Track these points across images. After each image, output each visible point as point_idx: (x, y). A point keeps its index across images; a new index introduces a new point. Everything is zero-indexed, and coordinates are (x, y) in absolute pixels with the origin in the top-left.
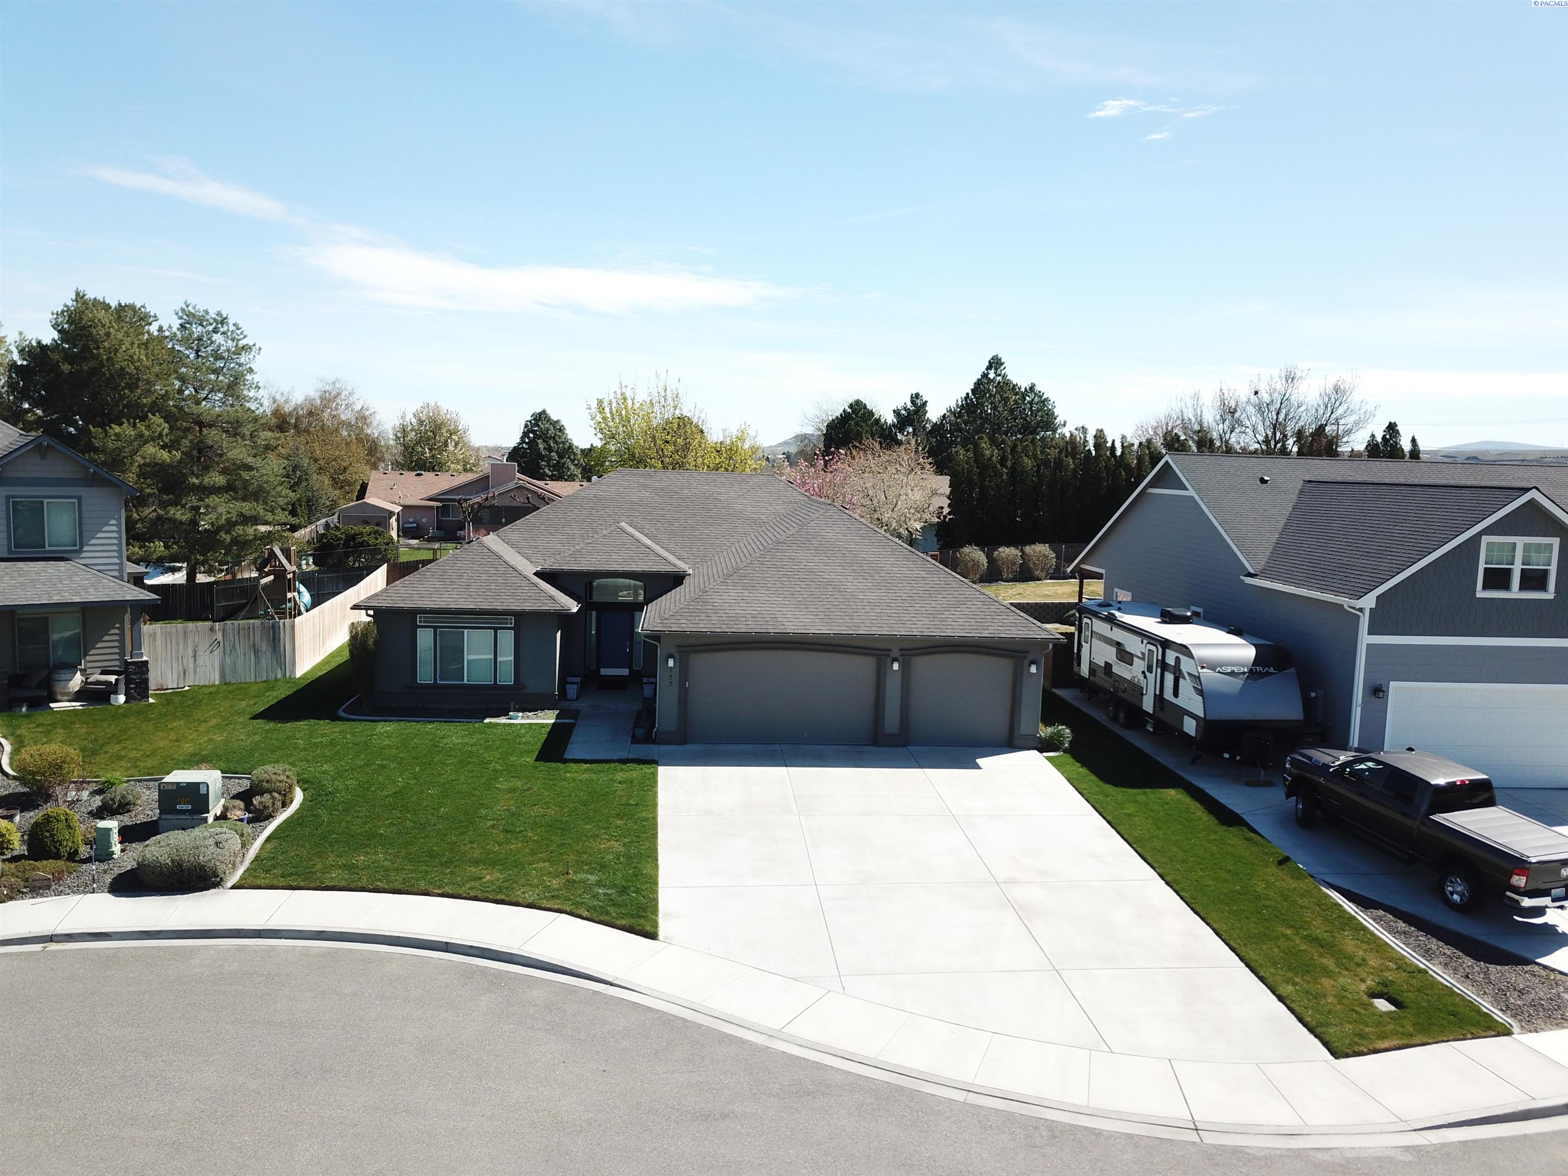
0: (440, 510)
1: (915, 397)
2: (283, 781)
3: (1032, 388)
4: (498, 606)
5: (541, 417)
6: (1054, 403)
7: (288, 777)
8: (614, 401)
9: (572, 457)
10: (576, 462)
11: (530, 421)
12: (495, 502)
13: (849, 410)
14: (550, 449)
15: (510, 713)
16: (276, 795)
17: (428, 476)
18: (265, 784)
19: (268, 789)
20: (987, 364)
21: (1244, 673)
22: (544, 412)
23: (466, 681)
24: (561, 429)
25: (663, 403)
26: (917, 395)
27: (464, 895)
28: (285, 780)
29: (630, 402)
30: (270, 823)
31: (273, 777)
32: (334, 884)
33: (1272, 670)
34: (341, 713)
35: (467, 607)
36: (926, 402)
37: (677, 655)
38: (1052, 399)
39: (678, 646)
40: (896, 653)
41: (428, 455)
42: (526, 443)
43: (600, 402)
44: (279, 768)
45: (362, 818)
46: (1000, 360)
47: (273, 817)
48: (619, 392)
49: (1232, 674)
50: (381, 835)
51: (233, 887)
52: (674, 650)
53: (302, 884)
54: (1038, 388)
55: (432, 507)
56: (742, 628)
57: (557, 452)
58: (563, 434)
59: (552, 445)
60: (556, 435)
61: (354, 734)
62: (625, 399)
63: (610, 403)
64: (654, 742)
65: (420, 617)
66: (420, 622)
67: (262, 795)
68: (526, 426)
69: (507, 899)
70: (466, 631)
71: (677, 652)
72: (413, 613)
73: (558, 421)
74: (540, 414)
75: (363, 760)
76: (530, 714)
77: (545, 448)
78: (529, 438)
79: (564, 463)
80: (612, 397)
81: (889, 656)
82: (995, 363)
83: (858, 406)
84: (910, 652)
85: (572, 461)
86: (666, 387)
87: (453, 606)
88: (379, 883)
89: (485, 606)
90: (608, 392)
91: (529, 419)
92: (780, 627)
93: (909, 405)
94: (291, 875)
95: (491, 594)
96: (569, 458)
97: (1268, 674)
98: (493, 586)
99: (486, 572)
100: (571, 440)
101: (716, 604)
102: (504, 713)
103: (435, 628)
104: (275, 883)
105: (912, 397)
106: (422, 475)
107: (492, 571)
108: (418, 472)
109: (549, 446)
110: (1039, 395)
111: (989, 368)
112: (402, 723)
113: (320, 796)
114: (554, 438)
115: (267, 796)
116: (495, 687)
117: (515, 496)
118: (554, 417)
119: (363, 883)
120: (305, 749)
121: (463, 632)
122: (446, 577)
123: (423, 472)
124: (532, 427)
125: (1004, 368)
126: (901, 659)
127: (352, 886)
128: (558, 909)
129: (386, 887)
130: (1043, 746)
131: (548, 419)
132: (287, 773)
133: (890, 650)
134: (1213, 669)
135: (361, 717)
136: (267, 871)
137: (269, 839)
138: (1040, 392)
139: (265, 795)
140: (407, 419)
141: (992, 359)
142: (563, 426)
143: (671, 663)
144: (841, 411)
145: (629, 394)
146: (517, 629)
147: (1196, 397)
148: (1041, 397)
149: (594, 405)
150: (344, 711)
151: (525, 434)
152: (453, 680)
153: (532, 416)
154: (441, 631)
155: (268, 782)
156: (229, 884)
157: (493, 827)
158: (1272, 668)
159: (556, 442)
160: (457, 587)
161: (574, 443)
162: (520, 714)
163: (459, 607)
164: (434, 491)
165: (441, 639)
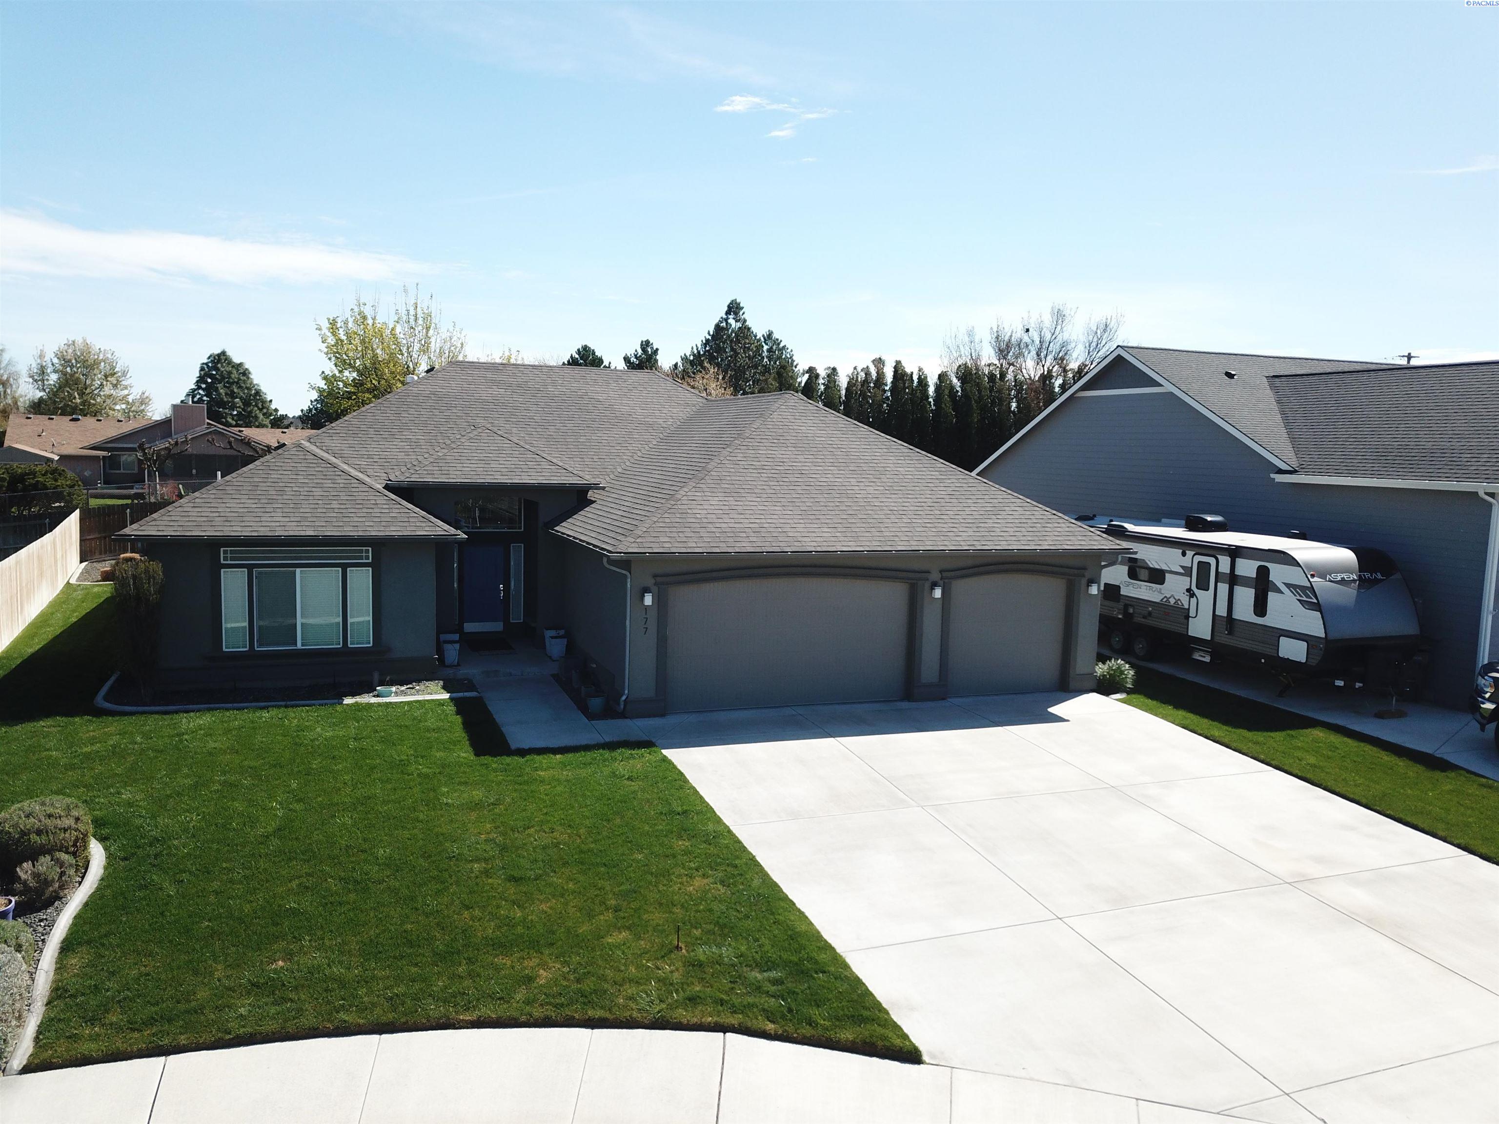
0: (107, 462)
1: (645, 345)
2: (70, 828)
3: (770, 335)
4: (349, 531)
5: (219, 360)
6: (792, 351)
7: (77, 819)
8: (351, 320)
9: (260, 406)
10: (265, 411)
11: (206, 364)
12: (190, 449)
13: (577, 356)
14: (232, 395)
15: (377, 688)
16: (64, 857)
17: (88, 422)
18: (34, 837)
19: (42, 846)
20: (726, 309)
21: (1354, 581)
22: (223, 353)
23: (299, 645)
24: (246, 373)
25: (412, 323)
26: (648, 342)
27: (523, 1018)
28: (74, 826)
29: (370, 322)
30: (59, 911)
31: (48, 822)
32: (250, 1030)
33: (1379, 576)
34: (100, 700)
35: (303, 533)
36: (657, 349)
37: (655, 589)
38: (790, 347)
39: (655, 576)
40: (935, 576)
41: (78, 401)
42: (203, 389)
43: (333, 324)
44: (59, 803)
45: (242, 883)
46: (739, 304)
47: (60, 898)
48: (356, 310)
49: (1342, 582)
50: (294, 912)
51: (27, 1069)
52: (649, 582)
53: (183, 1040)
54: (776, 335)
55: (97, 458)
56: (746, 545)
57: (241, 398)
58: (248, 378)
59: (236, 390)
60: (239, 379)
61: (146, 736)
62: (365, 318)
63: (346, 323)
64: (623, 715)
65: (225, 552)
66: (225, 559)
67: (34, 859)
68: (202, 369)
69: (607, 1015)
70: (298, 570)
71: (655, 584)
72: (213, 545)
73: (241, 364)
74: (219, 355)
75: (187, 776)
76: (403, 688)
77: (226, 394)
78: (206, 383)
79: (251, 412)
80: (348, 314)
81: (928, 580)
82: (734, 308)
83: (587, 351)
84: (952, 574)
85: (261, 410)
86: (416, 304)
87: (280, 532)
88: (343, 1016)
89: (331, 531)
90: (344, 312)
91: (206, 361)
92: (796, 544)
93: (640, 352)
94: (151, 1022)
95: (335, 515)
96: (256, 405)
97: (1377, 581)
98: (335, 505)
99: (319, 486)
100: (258, 386)
101: (698, 516)
102: (369, 689)
103: (250, 568)
104: (120, 1045)
105: (642, 345)
106: (78, 420)
107: (328, 484)
108: (74, 416)
109: (233, 392)
110: (777, 342)
111: (728, 313)
112: (216, 713)
113: (139, 847)
114: (237, 383)
115: (45, 862)
116: (345, 652)
117: (213, 440)
118: (236, 360)
119: (309, 1020)
120: (72, 767)
121: (295, 572)
122: (259, 492)
123: (80, 417)
124: (209, 371)
125: (743, 313)
126: (941, 583)
127: (291, 1028)
128: (716, 1023)
129: (362, 1021)
130: (1106, 687)
131: (229, 361)
132: (75, 813)
133: (929, 572)
134: (1322, 576)
135: (140, 709)
136: (92, 1021)
137: (67, 947)
138: (777, 340)
139: (42, 859)
140: (47, 358)
141: (730, 303)
142: (247, 369)
143: (648, 600)
144: (569, 357)
145: (368, 311)
146: (375, 566)
147: (970, 334)
148: (779, 344)
149: (325, 325)
150: (106, 699)
151: (201, 380)
152: (278, 645)
153: (209, 358)
154: (260, 573)
155: (39, 832)
156: (18, 1061)
157: (486, 873)
158: (1379, 574)
159: (240, 387)
160: (280, 506)
161: (262, 389)
162: (394, 689)
163: (291, 533)
164: (99, 438)
165: (259, 585)
